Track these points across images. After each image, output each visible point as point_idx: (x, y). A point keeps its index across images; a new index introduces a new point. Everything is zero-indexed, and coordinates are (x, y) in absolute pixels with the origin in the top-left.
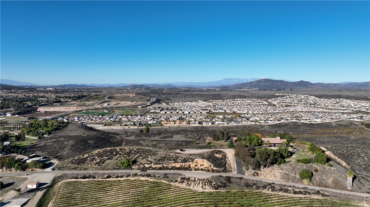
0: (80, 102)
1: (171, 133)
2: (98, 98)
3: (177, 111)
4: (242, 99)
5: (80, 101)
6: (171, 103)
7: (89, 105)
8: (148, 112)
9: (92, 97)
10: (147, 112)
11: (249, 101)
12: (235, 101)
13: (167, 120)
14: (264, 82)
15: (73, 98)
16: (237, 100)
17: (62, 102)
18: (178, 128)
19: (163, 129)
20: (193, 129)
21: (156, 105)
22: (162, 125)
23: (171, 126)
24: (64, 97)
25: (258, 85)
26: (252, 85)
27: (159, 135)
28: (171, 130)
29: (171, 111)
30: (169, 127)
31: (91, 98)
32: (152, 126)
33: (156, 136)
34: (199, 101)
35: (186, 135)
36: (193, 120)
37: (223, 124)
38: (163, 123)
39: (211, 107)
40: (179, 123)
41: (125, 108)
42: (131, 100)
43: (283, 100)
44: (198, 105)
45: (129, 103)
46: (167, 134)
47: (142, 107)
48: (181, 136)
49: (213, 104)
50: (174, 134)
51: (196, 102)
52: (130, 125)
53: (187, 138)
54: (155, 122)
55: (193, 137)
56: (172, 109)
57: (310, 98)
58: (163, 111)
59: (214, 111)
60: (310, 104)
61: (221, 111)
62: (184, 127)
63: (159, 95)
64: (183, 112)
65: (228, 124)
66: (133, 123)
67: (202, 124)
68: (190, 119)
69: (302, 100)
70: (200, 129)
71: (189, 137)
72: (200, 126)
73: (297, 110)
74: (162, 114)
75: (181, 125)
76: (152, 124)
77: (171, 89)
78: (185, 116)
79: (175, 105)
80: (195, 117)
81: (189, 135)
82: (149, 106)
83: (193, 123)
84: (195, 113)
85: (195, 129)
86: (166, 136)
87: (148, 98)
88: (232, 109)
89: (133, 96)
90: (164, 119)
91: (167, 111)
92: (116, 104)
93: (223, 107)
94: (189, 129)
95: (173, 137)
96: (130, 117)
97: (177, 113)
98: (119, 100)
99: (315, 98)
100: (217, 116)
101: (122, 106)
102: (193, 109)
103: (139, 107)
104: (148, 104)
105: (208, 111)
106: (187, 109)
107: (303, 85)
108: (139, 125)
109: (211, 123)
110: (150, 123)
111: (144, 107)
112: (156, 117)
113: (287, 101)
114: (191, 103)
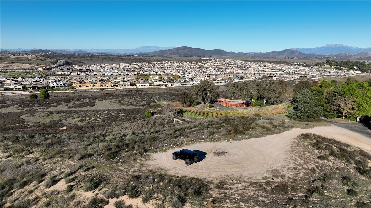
3: (95, 73)
4: (170, 62)
6: (85, 65)
8: (53, 74)
10: (51, 74)
11: (178, 64)
12: (163, 63)
13: (81, 81)
14: (183, 50)
16: (165, 63)
18: (100, 92)
19: (76, 94)
20: (124, 93)
21: (64, 67)
22: (73, 88)
23: (88, 89)
25: (177, 52)
26: (171, 53)
27: (67, 102)
28: (89, 94)
29: (86, 73)
30: (86, 91)
32: (56, 90)
33: (61, 104)
34: (121, 63)
35: (119, 99)
36: (120, 81)
37: (166, 85)
38: (74, 85)
39: (137, 69)
40: (102, 85)
41: (17, 71)
42: (29, 62)
43: (213, 63)
44: (120, 67)
45: (25, 66)
46: (84, 100)
47: (44, 69)
48: (111, 101)
49: (139, 66)
50: (96, 99)
51: (117, 64)
52: (17, 89)
53: (123, 104)
54: (61, 83)
55: (135, 103)
56: (87, 70)
57: (237, 62)
58: (74, 73)
59: (143, 72)
60: (241, 67)
61: (152, 73)
62: (109, 90)
63: (69, 58)
64: (103, 74)
65: (172, 85)
66: (21, 86)
67: (136, 86)
68: (115, 81)
69: (231, 63)
70: (135, 92)
71: (127, 103)
72: (134, 88)
73: (234, 72)
74: (74, 76)
75: (104, 87)
76: (56, 87)
77: (84, 54)
78: (107, 78)
79: (91, 67)
80: (121, 79)
81: (126, 99)
82: (54, 68)
83: (122, 85)
84: (120, 74)
85: (128, 92)
86: (80, 102)
87: (54, 60)
88: (164, 71)
89: (32, 58)
90: (76, 81)
91: (81, 72)
92: (5, 67)
93: (152, 69)
94: (117, 93)
95: (95, 104)
96: (20, 79)
97: (95, 75)
98: (11, 61)
99: (242, 62)
100: (151, 77)
101: (15, 68)
102: (116, 71)
103: (40, 69)
104: (53, 66)
105: (136, 73)
106: (108, 71)
107: (219, 53)
108: (33, 88)
109: (149, 85)
110: (54, 86)
111: (47, 69)
112: (64, 79)
113: (217, 64)
114: (112, 66)
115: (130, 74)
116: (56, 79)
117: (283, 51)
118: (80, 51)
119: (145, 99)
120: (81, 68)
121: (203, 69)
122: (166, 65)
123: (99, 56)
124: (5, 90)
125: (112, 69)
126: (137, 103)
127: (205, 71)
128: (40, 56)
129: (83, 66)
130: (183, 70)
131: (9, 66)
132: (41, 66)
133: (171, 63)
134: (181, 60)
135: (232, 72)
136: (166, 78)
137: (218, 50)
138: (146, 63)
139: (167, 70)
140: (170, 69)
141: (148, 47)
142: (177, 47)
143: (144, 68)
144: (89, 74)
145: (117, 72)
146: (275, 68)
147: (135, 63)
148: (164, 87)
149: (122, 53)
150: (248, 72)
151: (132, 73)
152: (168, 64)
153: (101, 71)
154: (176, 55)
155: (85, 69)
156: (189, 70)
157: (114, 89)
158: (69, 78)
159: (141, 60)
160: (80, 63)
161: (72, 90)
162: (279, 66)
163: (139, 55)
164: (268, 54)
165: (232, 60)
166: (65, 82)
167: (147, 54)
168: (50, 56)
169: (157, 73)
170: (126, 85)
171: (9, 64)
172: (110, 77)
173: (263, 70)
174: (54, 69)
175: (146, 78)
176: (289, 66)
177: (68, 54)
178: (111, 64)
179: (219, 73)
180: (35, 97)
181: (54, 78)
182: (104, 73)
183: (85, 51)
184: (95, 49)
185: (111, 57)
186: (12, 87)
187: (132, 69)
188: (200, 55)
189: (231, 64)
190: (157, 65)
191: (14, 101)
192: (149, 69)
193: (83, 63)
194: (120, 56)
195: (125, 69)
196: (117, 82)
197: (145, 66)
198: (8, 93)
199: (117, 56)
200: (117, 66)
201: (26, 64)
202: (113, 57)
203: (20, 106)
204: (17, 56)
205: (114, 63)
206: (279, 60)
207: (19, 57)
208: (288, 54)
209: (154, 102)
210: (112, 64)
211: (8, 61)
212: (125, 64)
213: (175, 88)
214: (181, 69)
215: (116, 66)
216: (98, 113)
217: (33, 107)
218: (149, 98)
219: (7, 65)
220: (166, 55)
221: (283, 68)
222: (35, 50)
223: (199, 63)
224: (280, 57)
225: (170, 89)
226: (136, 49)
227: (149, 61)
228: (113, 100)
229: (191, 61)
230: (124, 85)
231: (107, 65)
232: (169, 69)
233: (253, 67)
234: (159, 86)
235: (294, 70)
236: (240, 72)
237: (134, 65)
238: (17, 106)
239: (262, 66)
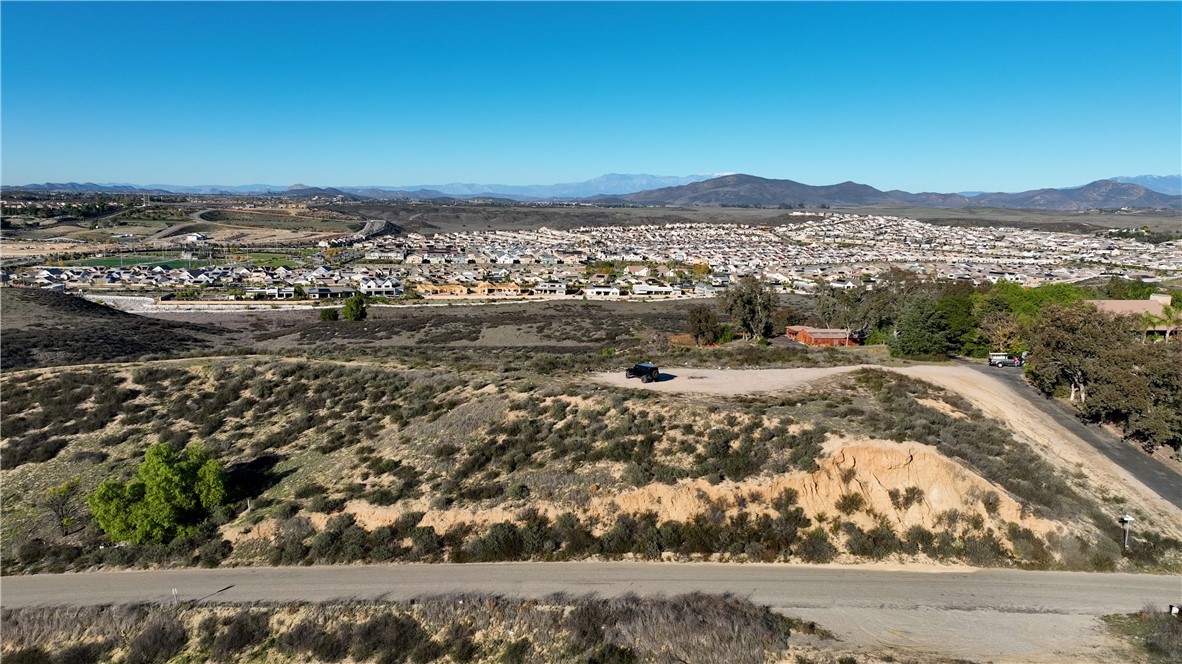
0: (91, 228)
1: (466, 320)
2: (162, 216)
3: (471, 257)
4: (688, 225)
5: (89, 223)
6: (439, 234)
7: (124, 239)
8: (359, 259)
9: (139, 211)
10: (353, 259)
11: (713, 232)
12: (665, 229)
13: (436, 280)
14: (735, 186)
15: (64, 213)
16: (672, 229)
17: (17, 227)
18: (487, 310)
19: (426, 312)
20: (551, 312)
21: (385, 240)
22: (419, 297)
23: (456, 301)
24: (23, 211)
25: (716, 193)
27: (411, 329)
28: (460, 314)
29: (446, 256)
30: (450, 305)
31: (134, 216)
32: (376, 301)
33: (397, 333)
34: (543, 229)
35: (538, 324)
36: (539, 279)
37: (666, 293)
38: (420, 289)
39: (589, 246)
40: (490, 291)
41: (266, 249)
42: (293, 224)
43: (824, 228)
44: (540, 239)
45: (283, 235)
46: (452, 326)
47: (334, 245)
48: (519, 329)
49: (593, 237)
50: (481, 323)
51: (531, 231)
52: (282, 295)
53: (548, 337)
54: (386, 284)
55: (579, 334)
56: (449, 249)
57: (906, 224)
58: (414, 256)
59: (604, 256)
60: (916, 242)
61: (630, 257)
62: (510, 305)
63: (396, 213)
64: (492, 261)
65: (683, 293)
66: (292, 289)
67: (582, 293)
68: (527, 279)
69: (883, 230)
70: (580, 310)
71: (557, 334)
72: (577, 300)
73: (888, 257)
74: (413, 266)
75: (497, 296)
76: (376, 293)
77: (434, 201)
78: (504, 270)
79: (458, 240)
80: (542, 274)
81: (555, 325)
82: (359, 241)
83: (546, 291)
84: (538, 262)
85: (560, 311)
86: (444, 331)
87: (356, 220)
88: (667, 252)
89: (300, 214)
90: (422, 279)
91: (432, 255)
92: (233, 238)
93: (633, 246)
94: (532, 311)
95: (480, 335)
96: (281, 271)
97: (470, 262)
98: (246, 223)
99: (922, 225)
100: (627, 270)
101: (257, 242)
102: (528, 252)
103: (322, 244)
104: (355, 237)
105: (584, 258)
106: (506, 251)
107: (853, 196)
108: (321, 296)
109: (618, 291)
110: (369, 290)
111: (340, 244)
112: (390, 272)
113: (837, 233)
114: (516, 235)
115: (568, 260)
116: (370, 273)
117: (1082, 188)
118: (424, 191)
119: (604, 326)
120: (432, 243)
121: (790, 248)
122: (676, 234)
123: (479, 205)
124: (256, 299)
125: (516, 245)
126: (583, 335)
127: (793, 252)
128: (320, 208)
129: (436, 236)
130: (727, 250)
131: (243, 235)
132: (323, 235)
133: (691, 227)
134: (725, 218)
135: (882, 258)
136: (670, 274)
137: (849, 184)
138: (614, 229)
139: (678, 251)
140: (687, 246)
141: (624, 177)
142: (717, 175)
143: (609, 243)
144: (455, 259)
145: (529, 253)
146: (1034, 246)
147: (582, 229)
148: (660, 298)
149: (545, 196)
150: (934, 258)
151: (572, 257)
152: (682, 233)
153: (487, 252)
154: (710, 201)
155: (441, 245)
156: (744, 251)
157: (523, 302)
158: (403, 270)
159: (601, 219)
160: (427, 227)
161: (415, 301)
162: (1050, 240)
163: (598, 201)
164: (1029, 196)
165: (890, 218)
166: (395, 281)
167: (619, 200)
168: (342, 207)
169: (644, 258)
170: (555, 291)
171: (241, 231)
172: (513, 270)
173: (990, 252)
174: (360, 245)
175: (611, 271)
176: (1086, 241)
177: (390, 202)
178: (514, 231)
179: (838, 262)
180: (333, 315)
181: (365, 270)
182: (493, 257)
183: (438, 192)
184: (466, 185)
185: (512, 209)
186: (271, 291)
187: (573, 245)
188: (788, 201)
189: (886, 232)
190: (648, 235)
191: (285, 326)
192: (623, 245)
193: (432, 227)
194: (539, 206)
195: (553, 246)
196: (530, 283)
197: (611, 236)
198: (264, 306)
199: (530, 206)
200: (531, 238)
201: (285, 231)
202: (519, 209)
203: (303, 336)
204: (259, 208)
205: (522, 227)
206: (1060, 219)
207: (265, 211)
208: (1101, 198)
209: (627, 332)
210: (517, 231)
211: (239, 222)
212: (554, 232)
213: (692, 302)
214: (720, 248)
215: (528, 237)
216: (490, 352)
217: (335, 340)
218: (616, 324)
219: (236, 232)
220: (678, 203)
221: (1060, 247)
222: (300, 188)
223: (780, 230)
224: (1073, 206)
225: (677, 305)
226: (588, 181)
227: (623, 223)
228: (524, 327)
229: (753, 223)
230: (551, 291)
231: (501, 233)
232: (682, 246)
233: (959, 242)
234: (647, 296)
235: (1101, 252)
236: (910, 258)
237: (578, 235)
238: (297, 335)
239: (991, 237)
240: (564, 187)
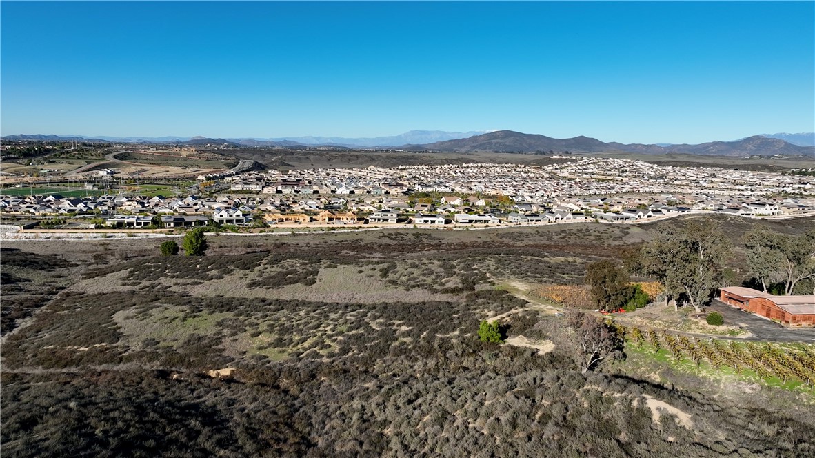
2: (84, 156)
3: (316, 188)
4: (479, 165)
6: (292, 170)
8: (224, 190)
10: (221, 190)
11: (498, 170)
12: (462, 168)
13: (284, 208)
16: (468, 167)
18: (327, 238)
21: (250, 175)
22: (267, 225)
23: (299, 229)
25: (490, 143)
27: (244, 267)
28: (302, 242)
29: (296, 187)
30: (293, 233)
32: (225, 229)
33: (229, 273)
34: (371, 167)
36: (372, 208)
37: (485, 222)
38: (268, 218)
39: (408, 180)
40: (330, 219)
42: (184, 163)
43: (580, 168)
44: (369, 175)
46: (288, 264)
47: (209, 179)
48: (360, 271)
49: (410, 173)
50: (319, 260)
51: (362, 168)
52: (140, 224)
53: (395, 283)
54: (238, 213)
55: (429, 280)
56: (298, 182)
57: (639, 165)
58: (269, 188)
59: (421, 188)
60: (651, 178)
61: (441, 189)
62: (348, 233)
63: (262, 155)
64: (332, 191)
65: (500, 222)
66: (152, 217)
67: (410, 222)
68: (361, 208)
69: (624, 169)
71: (404, 279)
72: (408, 229)
73: (640, 189)
74: (269, 195)
75: (336, 224)
76: (227, 221)
77: (291, 148)
78: (342, 200)
79: (306, 175)
80: (373, 203)
81: (400, 267)
83: (379, 220)
84: (369, 192)
85: (394, 239)
86: (279, 270)
87: (232, 160)
88: (469, 185)
89: (189, 155)
90: (272, 208)
91: (284, 186)
92: (135, 173)
93: (441, 180)
94: (368, 239)
95: (317, 278)
96: (156, 199)
97: (314, 192)
99: (651, 165)
100: (443, 200)
101: (153, 176)
102: (361, 184)
103: (200, 178)
104: (227, 173)
105: (406, 189)
106: (343, 184)
107: (585, 147)
108: (176, 225)
109: (443, 220)
110: (221, 219)
111: (215, 178)
112: (247, 201)
113: (591, 171)
114: (351, 172)
115: (393, 191)
116: (230, 202)
117: (741, 142)
118: (285, 141)
120: (286, 177)
121: (562, 182)
122: (471, 171)
123: (323, 151)
124: (114, 227)
125: (351, 179)
126: (434, 281)
127: (566, 186)
129: (290, 172)
130: (515, 183)
131: (144, 171)
133: (481, 166)
134: (501, 160)
135: (635, 190)
136: (482, 203)
137: (582, 137)
138: (424, 167)
139: (477, 184)
140: (483, 180)
142: (488, 131)
143: (423, 178)
144: (303, 190)
145: (361, 186)
146: (743, 182)
147: (400, 167)
148: (482, 226)
149: (370, 145)
150: (674, 190)
151: (396, 189)
152: (476, 170)
153: (328, 184)
154: (485, 149)
155: (293, 178)
156: (528, 184)
157: (360, 230)
158: (258, 199)
159: (412, 161)
160: (284, 165)
161: (262, 229)
162: (750, 176)
163: (406, 149)
164: (705, 147)
165: (625, 160)
166: (248, 209)
167: (423, 148)
168: (224, 151)
169: (453, 190)
170: (387, 220)
171: (143, 168)
172: (349, 199)
173: (711, 185)
174: (230, 179)
175: (430, 201)
176: (778, 178)
177: (260, 148)
178: (349, 169)
180: (173, 248)
181: (226, 199)
182: (333, 188)
183: (295, 142)
184: (316, 138)
185: (347, 153)
186: (131, 220)
187: (395, 179)
188: (542, 149)
189: (626, 171)
190: (451, 172)
192: (434, 179)
193: (289, 165)
194: (366, 151)
195: (380, 179)
196: (365, 212)
197: (422, 173)
198: (120, 235)
199: (360, 151)
200: (362, 174)
201: (176, 168)
202: (352, 153)
205: (355, 166)
208: (754, 148)
210: (352, 169)
211: (143, 161)
212: (380, 169)
214: (509, 182)
215: (360, 173)
219: (139, 168)
220: (463, 150)
221: (763, 182)
223: (549, 169)
224: (736, 154)
225: (498, 233)
226: (400, 136)
227: (431, 163)
228: (365, 269)
229: (527, 164)
230: (384, 220)
231: (339, 170)
232: (479, 180)
233: (684, 178)
235: (797, 186)
236: (656, 190)
237: (398, 171)
239: (706, 175)
240: (383, 139)
